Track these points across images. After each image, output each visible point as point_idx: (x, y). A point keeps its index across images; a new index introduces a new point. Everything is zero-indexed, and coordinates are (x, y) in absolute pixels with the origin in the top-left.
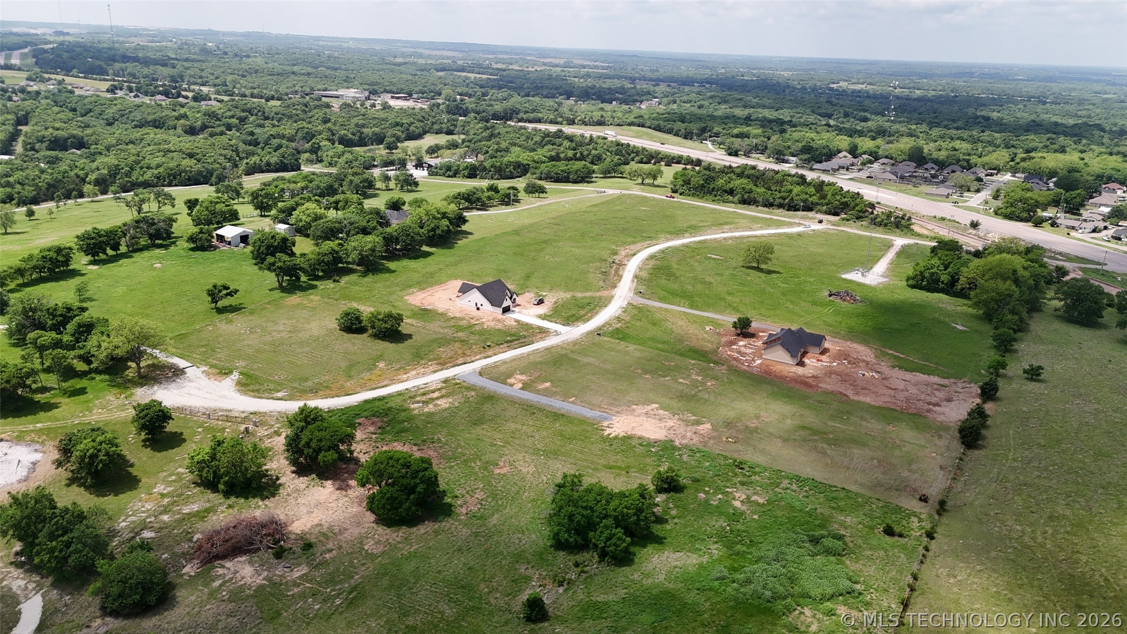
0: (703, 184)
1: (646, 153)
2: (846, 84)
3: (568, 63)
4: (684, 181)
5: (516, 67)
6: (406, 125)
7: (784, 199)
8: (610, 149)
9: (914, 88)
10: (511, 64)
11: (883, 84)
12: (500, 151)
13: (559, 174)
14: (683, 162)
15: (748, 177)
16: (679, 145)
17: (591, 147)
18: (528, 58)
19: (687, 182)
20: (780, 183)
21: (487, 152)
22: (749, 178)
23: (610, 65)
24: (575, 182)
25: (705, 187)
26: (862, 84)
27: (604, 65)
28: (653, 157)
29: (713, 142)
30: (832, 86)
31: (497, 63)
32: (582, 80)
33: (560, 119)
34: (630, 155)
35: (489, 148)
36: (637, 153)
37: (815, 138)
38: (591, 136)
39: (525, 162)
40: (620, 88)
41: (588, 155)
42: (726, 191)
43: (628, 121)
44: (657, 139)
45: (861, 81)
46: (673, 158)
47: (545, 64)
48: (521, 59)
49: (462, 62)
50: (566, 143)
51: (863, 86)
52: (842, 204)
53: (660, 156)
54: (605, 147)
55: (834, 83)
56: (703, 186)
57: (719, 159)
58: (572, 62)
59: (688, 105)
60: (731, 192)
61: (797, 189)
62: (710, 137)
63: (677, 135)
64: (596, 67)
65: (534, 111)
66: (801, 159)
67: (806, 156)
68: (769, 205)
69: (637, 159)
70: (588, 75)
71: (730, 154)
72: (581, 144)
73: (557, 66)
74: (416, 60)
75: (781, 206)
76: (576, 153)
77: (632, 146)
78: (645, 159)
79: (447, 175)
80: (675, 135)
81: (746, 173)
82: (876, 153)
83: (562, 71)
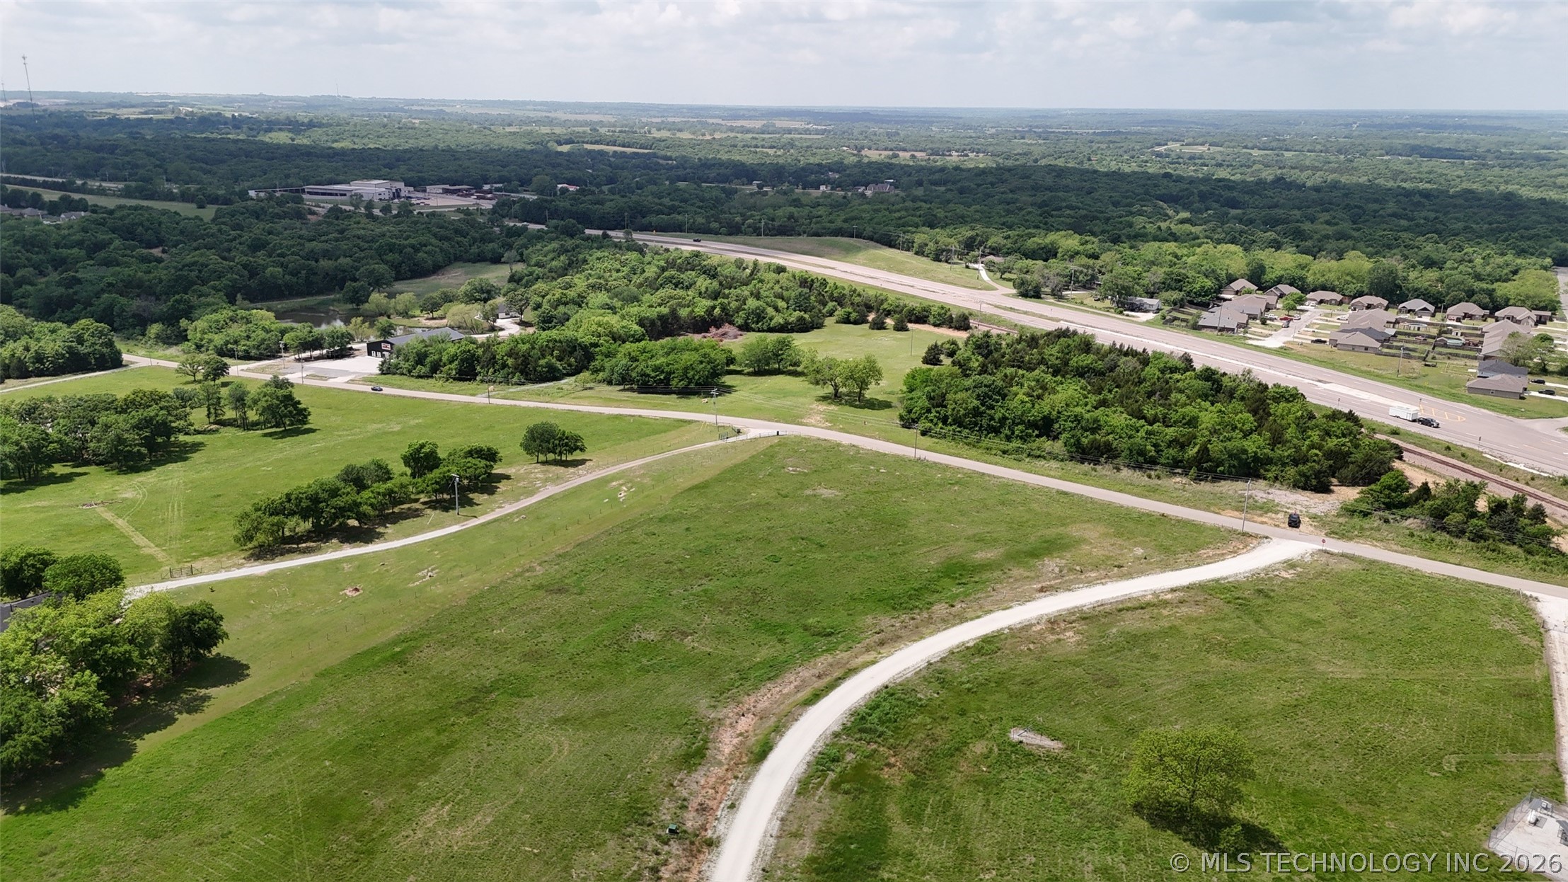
0: (976, 409)
1: (857, 300)
2: (1178, 145)
3: (768, 126)
4: (930, 398)
5: (685, 135)
6: (409, 249)
7: (1183, 447)
8: (785, 294)
9: (1281, 149)
10: (680, 130)
11: (1233, 144)
12: (566, 304)
13: (648, 375)
14: (931, 319)
15: (1081, 373)
16: (926, 275)
17: (745, 291)
18: (710, 121)
19: (938, 401)
20: (1163, 391)
21: (538, 306)
22: (1082, 375)
23: (828, 128)
24: (685, 393)
25: (981, 414)
26: (1203, 144)
27: (819, 127)
28: (869, 308)
29: (990, 268)
30: (1158, 149)
31: (659, 130)
32: (780, 152)
33: (715, 225)
34: (825, 305)
35: (543, 297)
36: (840, 301)
37: (1179, 252)
38: (756, 264)
39: (587, 340)
40: (836, 163)
41: (738, 310)
42: (1032, 425)
43: (833, 226)
44: (883, 264)
45: (1200, 140)
46: (911, 312)
47: (732, 129)
48: (700, 122)
49: (607, 129)
50: (703, 283)
51: (1204, 148)
52: (1329, 455)
53: (885, 306)
54: (777, 288)
55: (1159, 145)
56: (976, 412)
57: (1005, 308)
58: (774, 125)
59: (943, 189)
60: (1046, 427)
61: (1208, 415)
62: (983, 255)
63: (920, 253)
64: (807, 132)
65: (673, 209)
66: (1166, 302)
67: (1176, 295)
68: (1144, 461)
69: (840, 312)
70: (791, 144)
71: (1025, 295)
72: (731, 283)
73: (748, 131)
74: (537, 128)
75: (1176, 466)
76: (714, 308)
77: (831, 283)
78: (854, 315)
79: (415, 373)
80: (917, 253)
81: (1073, 363)
82: (1302, 279)
83: (753, 138)
